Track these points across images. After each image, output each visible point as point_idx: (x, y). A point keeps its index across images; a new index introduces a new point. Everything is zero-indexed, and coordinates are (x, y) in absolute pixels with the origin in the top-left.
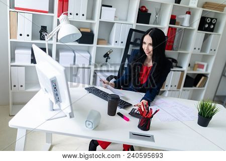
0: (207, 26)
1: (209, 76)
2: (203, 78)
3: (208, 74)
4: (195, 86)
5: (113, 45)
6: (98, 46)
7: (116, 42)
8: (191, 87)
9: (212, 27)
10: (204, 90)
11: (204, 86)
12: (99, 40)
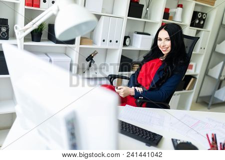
0: (197, 22)
1: (198, 77)
2: (192, 79)
3: (197, 75)
4: (185, 89)
5: (99, 45)
6: (82, 46)
7: (104, 41)
8: (182, 90)
9: (202, 22)
10: (192, 92)
11: (193, 89)
12: (82, 38)
